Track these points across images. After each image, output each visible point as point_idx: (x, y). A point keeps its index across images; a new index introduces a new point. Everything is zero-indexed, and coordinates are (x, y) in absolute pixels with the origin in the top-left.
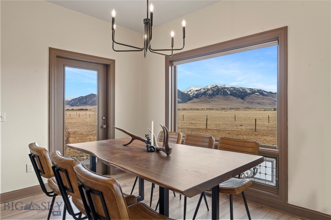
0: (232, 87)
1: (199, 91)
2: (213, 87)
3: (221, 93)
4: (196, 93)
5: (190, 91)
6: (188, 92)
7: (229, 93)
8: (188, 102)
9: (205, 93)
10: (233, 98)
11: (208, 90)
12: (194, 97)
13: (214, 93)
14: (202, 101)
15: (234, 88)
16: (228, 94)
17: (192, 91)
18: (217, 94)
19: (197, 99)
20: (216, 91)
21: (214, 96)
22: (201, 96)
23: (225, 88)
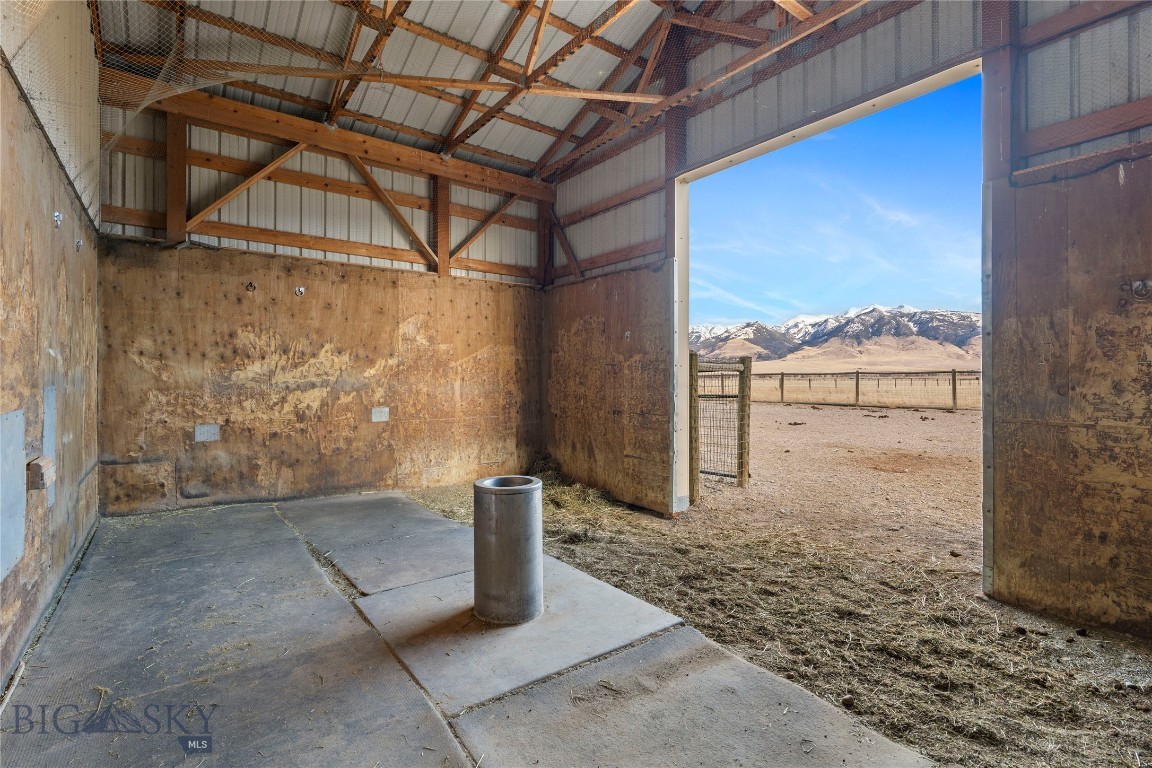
0: (925, 313)
1: (820, 326)
2: (865, 314)
3: (890, 329)
4: (812, 331)
5: (796, 326)
6: (789, 329)
7: (915, 329)
8: (789, 356)
9: (838, 332)
10: (928, 344)
11: (849, 322)
12: (805, 343)
13: (866, 330)
14: (831, 352)
15: (930, 313)
16: (912, 333)
17: (801, 326)
18: (877, 333)
19: (814, 349)
20: (872, 326)
21: (868, 338)
22: (826, 341)
23: (902, 315)
